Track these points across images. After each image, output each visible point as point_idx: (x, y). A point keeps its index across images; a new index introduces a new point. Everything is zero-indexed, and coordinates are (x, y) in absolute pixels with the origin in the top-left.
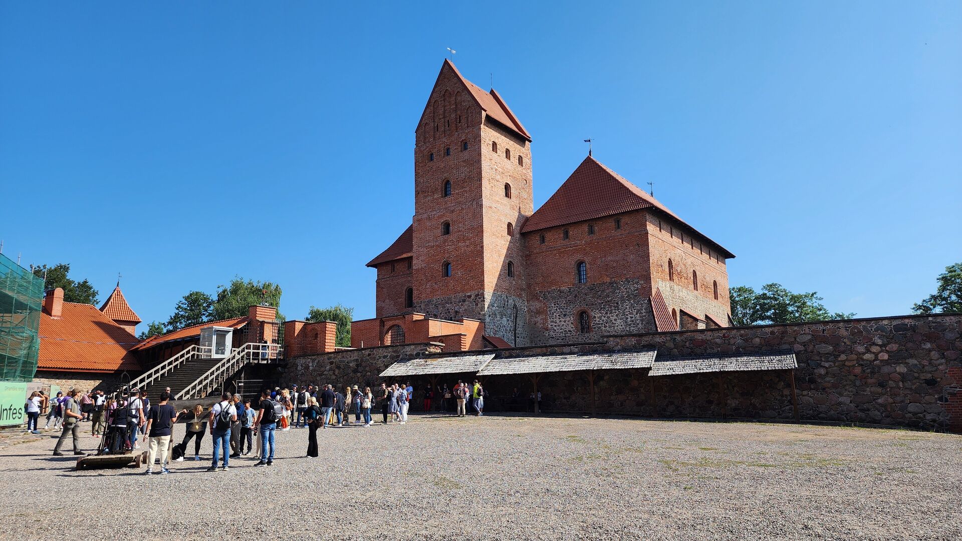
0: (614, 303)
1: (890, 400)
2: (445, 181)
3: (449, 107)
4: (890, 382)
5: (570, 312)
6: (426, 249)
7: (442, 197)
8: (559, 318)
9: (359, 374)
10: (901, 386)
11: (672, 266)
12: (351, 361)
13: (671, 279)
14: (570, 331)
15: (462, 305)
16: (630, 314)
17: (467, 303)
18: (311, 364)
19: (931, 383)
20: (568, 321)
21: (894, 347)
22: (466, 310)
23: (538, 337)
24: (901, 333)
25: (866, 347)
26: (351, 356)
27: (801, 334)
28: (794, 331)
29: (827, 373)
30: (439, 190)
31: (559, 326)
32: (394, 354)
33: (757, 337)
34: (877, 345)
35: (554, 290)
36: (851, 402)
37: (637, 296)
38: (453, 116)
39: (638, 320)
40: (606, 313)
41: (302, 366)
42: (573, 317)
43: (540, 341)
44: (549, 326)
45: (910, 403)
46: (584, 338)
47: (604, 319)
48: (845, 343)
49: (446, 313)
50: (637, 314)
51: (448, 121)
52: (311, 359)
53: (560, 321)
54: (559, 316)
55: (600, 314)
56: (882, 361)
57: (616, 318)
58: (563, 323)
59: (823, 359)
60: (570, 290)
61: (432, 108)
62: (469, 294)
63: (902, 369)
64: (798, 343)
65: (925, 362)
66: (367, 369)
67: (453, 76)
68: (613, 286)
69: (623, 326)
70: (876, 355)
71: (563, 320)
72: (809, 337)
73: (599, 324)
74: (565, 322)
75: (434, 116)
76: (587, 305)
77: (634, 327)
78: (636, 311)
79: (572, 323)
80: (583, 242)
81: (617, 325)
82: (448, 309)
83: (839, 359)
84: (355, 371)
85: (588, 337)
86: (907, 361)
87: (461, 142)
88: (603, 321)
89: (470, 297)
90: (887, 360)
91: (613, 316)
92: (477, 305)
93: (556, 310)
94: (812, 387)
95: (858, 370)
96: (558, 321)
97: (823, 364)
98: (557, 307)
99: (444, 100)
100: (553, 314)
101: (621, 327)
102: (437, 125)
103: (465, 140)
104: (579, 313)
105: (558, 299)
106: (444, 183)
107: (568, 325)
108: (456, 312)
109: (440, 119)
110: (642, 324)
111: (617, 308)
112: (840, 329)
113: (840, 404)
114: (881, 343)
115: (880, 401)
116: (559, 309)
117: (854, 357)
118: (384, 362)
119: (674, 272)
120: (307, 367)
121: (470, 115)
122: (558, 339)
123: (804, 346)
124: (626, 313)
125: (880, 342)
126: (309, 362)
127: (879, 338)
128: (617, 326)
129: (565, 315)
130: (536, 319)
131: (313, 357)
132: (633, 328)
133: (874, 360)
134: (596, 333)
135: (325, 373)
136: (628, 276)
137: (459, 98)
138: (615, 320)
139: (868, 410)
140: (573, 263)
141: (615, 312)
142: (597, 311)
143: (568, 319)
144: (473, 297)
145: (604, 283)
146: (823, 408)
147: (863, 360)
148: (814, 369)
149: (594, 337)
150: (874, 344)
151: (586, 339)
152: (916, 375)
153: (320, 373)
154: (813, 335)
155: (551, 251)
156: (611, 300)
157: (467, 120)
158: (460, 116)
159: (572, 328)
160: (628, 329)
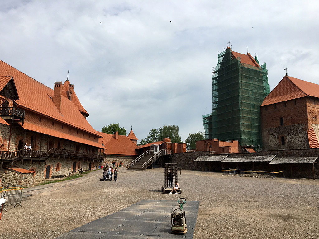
5: (277, 137)
8: (273, 139)
14: (278, 144)
16: (300, 137)
32: (200, 154)
35: (271, 128)
37: (303, 131)
40: (291, 137)
43: (266, 147)
44: (270, 142)
50: (303, 138)
58: (275, 141)
60: (277, 128)
68: (293, 127)
73: (288, 141)
76: (284, 134)
77: (302, 142)
79: (278, 141)
80: (282, 110)
81: (295, 142)
84: (190, 158)
93: (272, 136)
104: (281, 137)
105: (273, 132)
110: (305, 141)
111: (295, 135)
118: (197, 156)
122: (273, 147)
130: (265, 139)
131: (180, 154)
134: (287, 145)
136: (299, 123)
140: (278, 118)
142: (288, 136)
145: (290, 126)
155: (270, 113)
156: (293, 132)
160: (299, 143)
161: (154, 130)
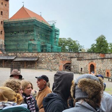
19: (58, 63)
29: (43, 61)
36: (46, 66)
65: (57, 60)
70: (51, 58)
95: (48, 61)
115: (50, 66)
117: (48, 58)
146: (42, 67)
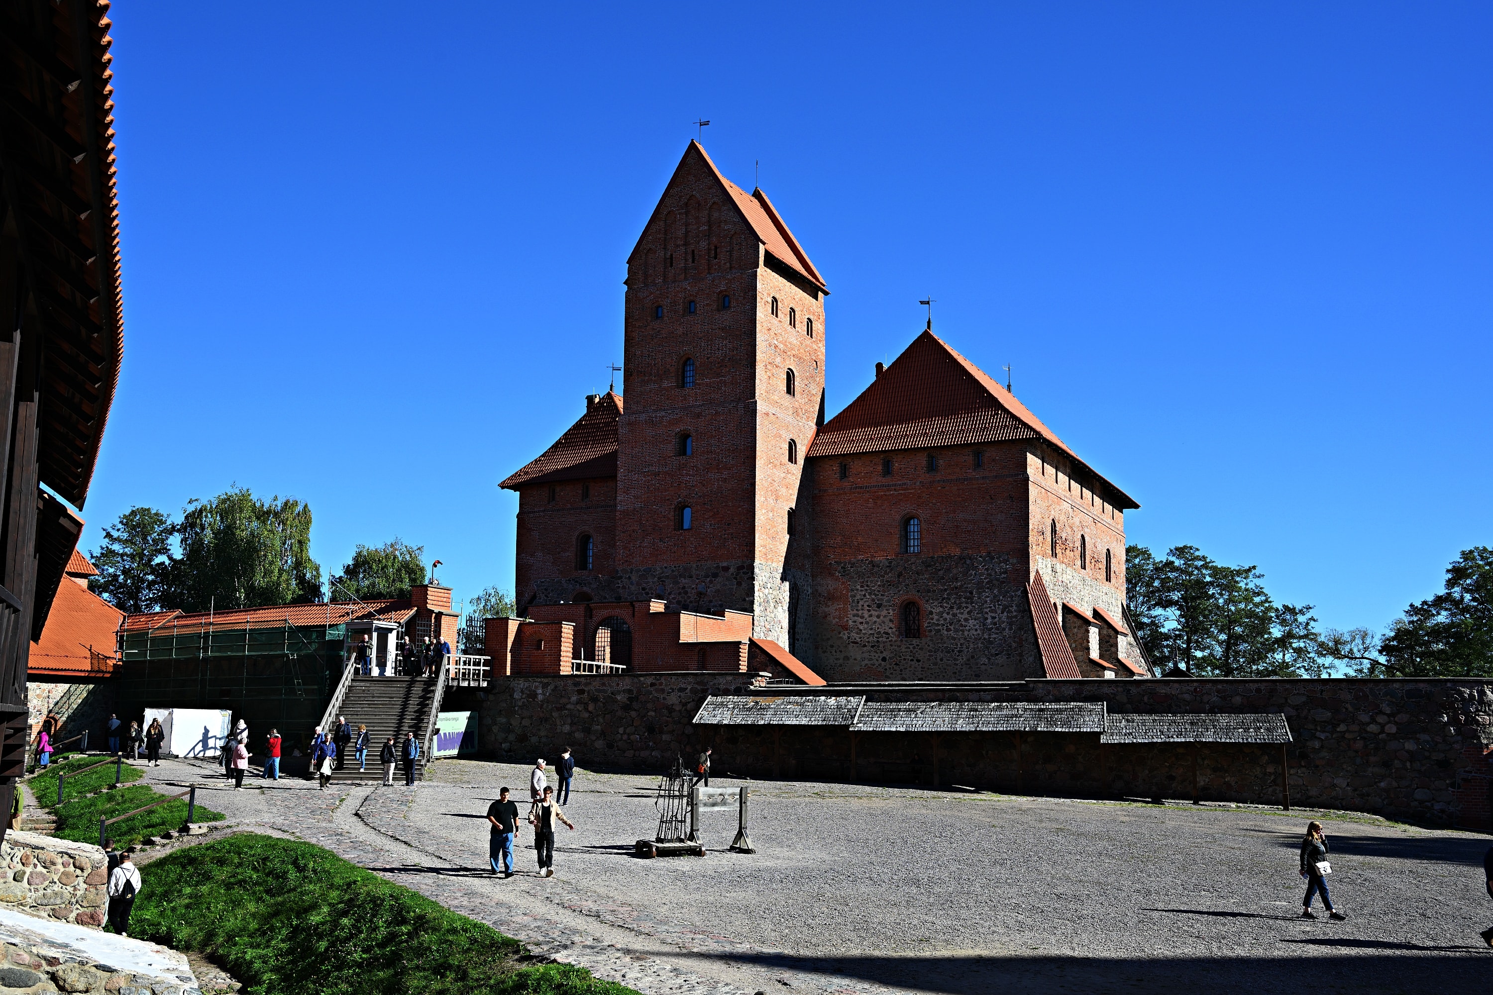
0: (966, 592)
1: (1395, 784)
2: (684, 359)
3: (695, 227)
4: (1396, 762)
5: (889, 601)
6: (645, 477)
7: (677, 387)
8: (869, 611)
9: (633, 714)
10: (1409, 767)
11: (1056, 531)
12: (619, 692)
13: (1054, 554)
14: (887, 633)
15: (711, 582)
16: (992, 611)
17: (719, 579)
18: (540, 691)
19: (1444, 764)
20: (885, 617)
21: (1403, 717)
22: (718, 591)
23: (828, 639)
24: (1414, 700)
25: (1371, 716)
26: (618, 685)
27: (1294, 695)
28: (1286, 690)
29: (1322, 747)
30: (673, 375)
31: (867, 623)
32: (699, 688)
33: (1238, 694)
34: (1385, 714)
35: (862, 560)
36: (1348, 785)
37: (1004, 582)
38: (703, 244)
39: (1004, 622)
40: (952, 608)
41: (522, 692)
42: (894, 610)
43: (832, 646)
44: (850, 623)
45: (1417, 788)
46: (911, 647)
47: (948, 617)
48: (1347, 709)
49: (680, 594)
50: (1002, 613)
51: (693, 251)
52: (540, 682)
53: (871, 616)
54: (868, 606)
55: (941, 609)
56: (1388, 734)
57: (967, 616)
58: (875, 619)
59: (1319, 729)
60: (890, 563)
61: (662, 223)
62: (725, 564)
63: (1410, 746)
64: (1290, 706)
65: (1439, 739)
66: (650, 706)
67: (705, 172)
68: (965, 563)
69: (979, 632)
70: (1383, 726)
71: (876, 613)
72: (1304, 699)
73: (938, 625)
74: (878, 617)
75: (665, 239)
76: (918, 591)
77: (997, 634)
78: (1001, 607)
79: (891, 620)
80: (918, 483)
81: (967, 628)
82: (684, 588)
83: (1338, 730)
84: (626, 708)
85: (918, 645)
86: (1418, 736)
87: (718, 294)
88: (945, 620)
89: (726, 569)
90: (1394, 734)
91: (962, 613)
92: (739, 584)
93: (865, 595)
94: (1303, 764)
95: (1359, 745)
96: (866, 615)
97: (1318, 734)
98: (866, 590)
99: (687, 213)
100: (858, 602)
101: (975, 633)
102: (672, 255)
103: (725, 291)
104: (905, 603)
105: (868, 577)
106: (682, 362)
107: (884, 622)
108: (700, 594)
109: (678, 246)
110: (1010, 629)
111: (970, 599)
112: (1342, 690)
113: (1334, 786)
114: (1388, 712)
115: (1382, 784)
116: (870, 594)
117: (1355, 728)
118: (680, 697)
119: (1058, 541)
120: (534, 695)
121: (736, 248)
122: (865, 646)
123: (1297, 710)
124: (985, 610)
125: (1388, 710)
126: (536, 687)
127: (1388, 705)
128: (969, 630)
129: (879, 606)
130: (827, 609)
131: (545, 680)
132: (994, 636)
133: (1379, 734)
134: (931, 640)
135: (568, 706)
136: (992, 549)
137: (716, 215)
138: (966, 620)
139: (1368, 795)
140: (898, 517)
141: (967, 607)
142: (936, 603)
143: (884, 612)
144: (732, 570)
145: (950, 556)
146: (1314, 792)
147: (1367, 732)
148: (1307, 740)
149: (929, 646)
150: (1381, 712)
151: (914, 648)
152: (1427, 754)
153: (558, 705)
154: (1308, 696)
155: (859, 493)
156: (961, 586)
157: (731, 256)
158: (716, 248)
159: (891, 628)
160: (987, 637)
161: (145, 512)
